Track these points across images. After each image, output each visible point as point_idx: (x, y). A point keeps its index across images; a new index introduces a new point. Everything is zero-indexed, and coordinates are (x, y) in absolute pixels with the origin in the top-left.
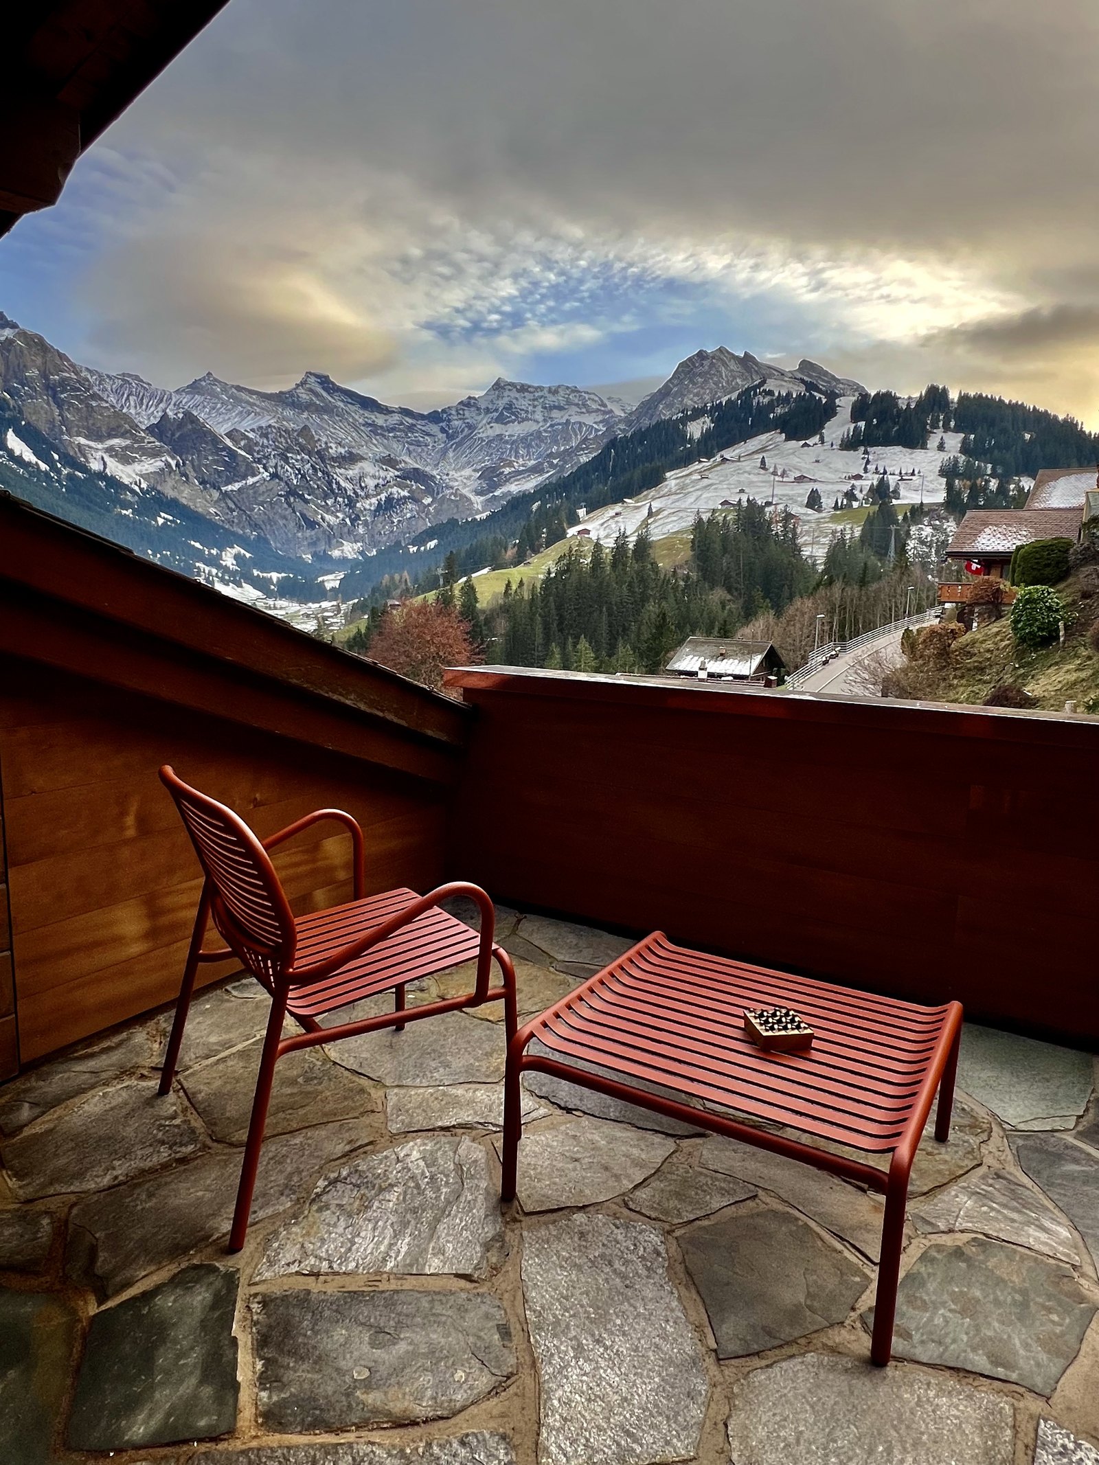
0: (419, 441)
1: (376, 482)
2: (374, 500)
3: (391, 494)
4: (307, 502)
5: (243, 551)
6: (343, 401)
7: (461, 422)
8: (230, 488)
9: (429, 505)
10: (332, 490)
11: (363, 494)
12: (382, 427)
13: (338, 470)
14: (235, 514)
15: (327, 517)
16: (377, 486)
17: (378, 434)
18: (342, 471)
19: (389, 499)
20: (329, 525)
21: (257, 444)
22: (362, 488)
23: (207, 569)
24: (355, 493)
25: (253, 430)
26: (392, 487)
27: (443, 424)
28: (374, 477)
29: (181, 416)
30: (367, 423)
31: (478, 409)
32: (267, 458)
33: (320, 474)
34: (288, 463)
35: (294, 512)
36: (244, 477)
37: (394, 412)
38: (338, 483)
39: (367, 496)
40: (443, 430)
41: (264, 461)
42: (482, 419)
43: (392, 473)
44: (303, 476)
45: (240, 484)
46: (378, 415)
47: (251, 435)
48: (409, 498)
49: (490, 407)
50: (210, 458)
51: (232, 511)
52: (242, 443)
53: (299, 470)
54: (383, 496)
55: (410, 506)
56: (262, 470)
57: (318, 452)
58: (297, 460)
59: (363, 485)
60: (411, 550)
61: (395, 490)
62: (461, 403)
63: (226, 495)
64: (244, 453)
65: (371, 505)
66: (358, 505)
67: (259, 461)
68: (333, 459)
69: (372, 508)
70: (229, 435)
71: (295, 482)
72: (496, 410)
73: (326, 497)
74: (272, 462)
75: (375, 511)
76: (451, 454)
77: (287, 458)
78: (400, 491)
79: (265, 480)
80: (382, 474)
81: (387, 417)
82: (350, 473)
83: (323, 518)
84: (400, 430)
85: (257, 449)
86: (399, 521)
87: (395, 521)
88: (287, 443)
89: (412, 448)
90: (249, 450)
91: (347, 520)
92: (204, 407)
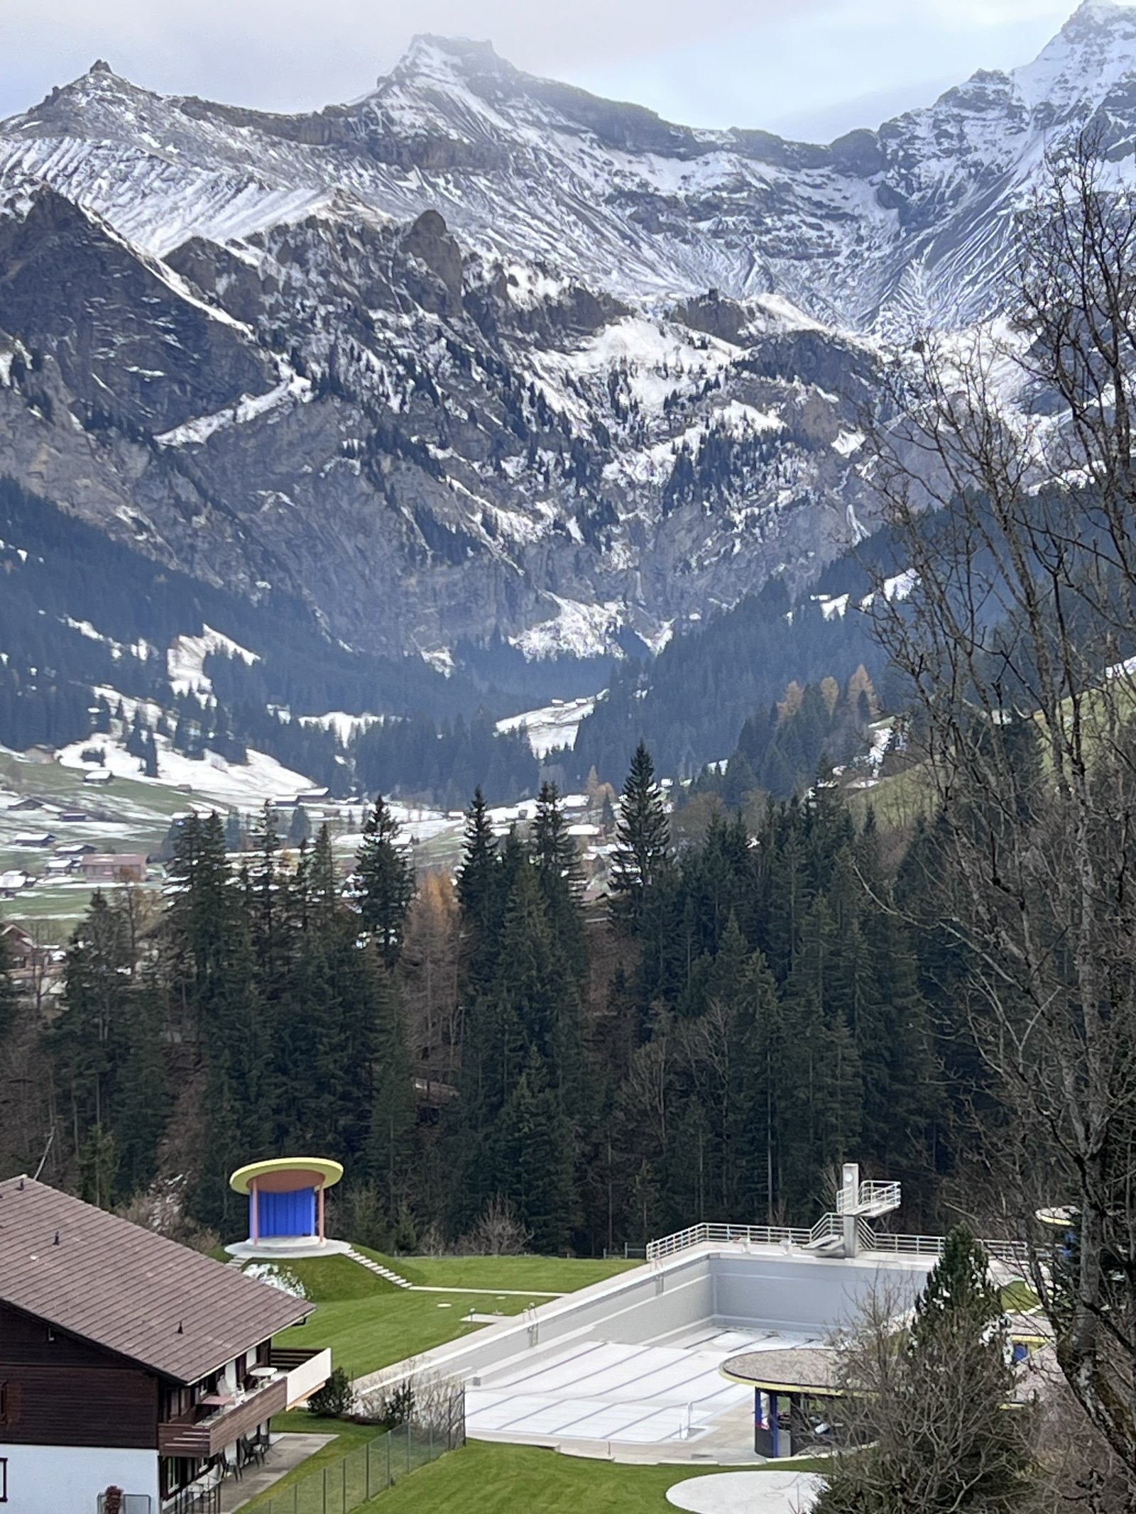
0: (803, 241)
1: (668, 388)
2: (662, 453)
3: (722, 425)
4: (435, 469)
5: (232, 646)
6: (537, 124)
7: (951, 162)
8: (180, 435)
9: (856, 457)
10: (520, 427)
11: (623, 433)
12: (672, 202)
13: (538, 357)
14: (200, 520)
15: (507, 519)
16: (671, 402)
17: (660, 228)
18: (552, 358)
19: (716, 444)
20: (510, 545)
21: (268, 284)
22: (620, 413)
23: (130, 706)
24: (598, 430)
25: (255, 240)
26: (725, 404)
27: (890, 176)
28: (661, 371)
29: (25, 206)
30: (620, 192)
31: (1014, 112)
32: (302, 328)
33: (478, 374)
34: (370, 341)
35: (393, 504)
36: (230, 398)
37: (712, 147)
38: (539, 401)
39: (640, 440)
40: (887, 198)
41: (293, 341)
42: (1029, 147)
43: (723, 354)
44: (424, 384)
45: (216, 422)
46: (658, 162)
47: (250, 256)
48: (784, 436)
49: (1056, 101)
50: (119, 340)
51: (189, 511)
52: (222, 285)
53: (409, 363)
54: (693, 436)
55: (788, 465)
56: (286, 371)
57: (472, 301)
58: (401, 331)
59: (624, 400)
60: (827, 608)
61: (734, 412)
62: (951, 96)
63: (171, 460)
64: (223, 317)
65: (651, 468)
66: (610, 471)
67: (278, 343)
68: (523, 319)
69: (657, 480)
70: (178, 260)
71: (395, 403)
72: (1080, 111)
73: (499, 450)
74: (320, 342)
75: (669, 488)
76: (917, 277)
77: (369, 323)
78: (752, 413)
79: (296, 403)
80: (690, 359)
81: (688, 167)
82: (580, 365)
83: (490, 525)
84: (736, 209)
85: (268, 300)
86: (751, 521)
87: (738, 518)
88: (367, 273)
89: (778, 265)
90: (242, 305)
91: (573, 526)
92: (93, 175)
